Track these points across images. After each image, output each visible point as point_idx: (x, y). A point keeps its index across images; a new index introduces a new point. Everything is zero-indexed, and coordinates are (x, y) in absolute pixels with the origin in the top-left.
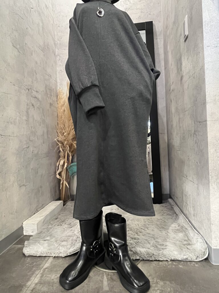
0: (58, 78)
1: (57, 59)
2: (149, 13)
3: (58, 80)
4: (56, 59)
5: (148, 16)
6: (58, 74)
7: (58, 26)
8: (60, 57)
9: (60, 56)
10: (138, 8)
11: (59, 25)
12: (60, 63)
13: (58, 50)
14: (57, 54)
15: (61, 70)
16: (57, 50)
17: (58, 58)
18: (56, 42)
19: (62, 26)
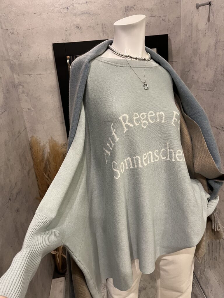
0: (25, 120)
2: (164, 18)
3: (28, 125)
4: (17, 91)
5: (161, 22)
6: (24, 114)
7: (11, 33)
8: (23, 88)
9: (23, 86)
10: (145, 7)
11: (12, 31)
12: (26, 97)
13: (19, 75)
14: (16, 83)
15: (29, 108)
16: (15, 76)
17: (21, 89)
19: (17, 33)
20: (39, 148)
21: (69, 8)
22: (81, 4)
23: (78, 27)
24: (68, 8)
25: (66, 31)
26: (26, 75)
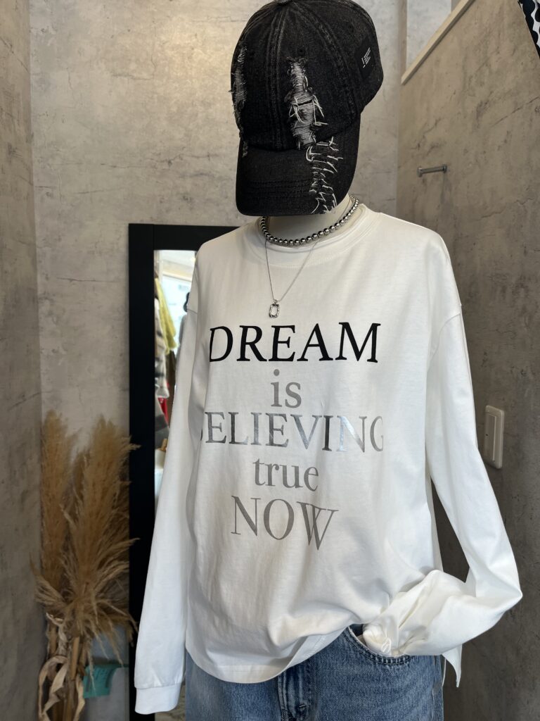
0: (42, 376)
1: (40, 310)
3: (46, 386)
4: (37, 311)
6: (43, 361)
7: (47, 194)
8: (52, 305)
9: (52, 301)
11: (50, 191)
12: (55, 326)
13: (47, 278)
14: (40, 292)
15: (56, 349)
16: (40, 281)
17: (45, 307)
18: (38, 250)
19: (61, 196)
20: (60, 443)
21: (172, 162)
22: (198, 157)
23: (185, 198)
24: (170, 162)
25: (161, 202)
26: (64, 279)
